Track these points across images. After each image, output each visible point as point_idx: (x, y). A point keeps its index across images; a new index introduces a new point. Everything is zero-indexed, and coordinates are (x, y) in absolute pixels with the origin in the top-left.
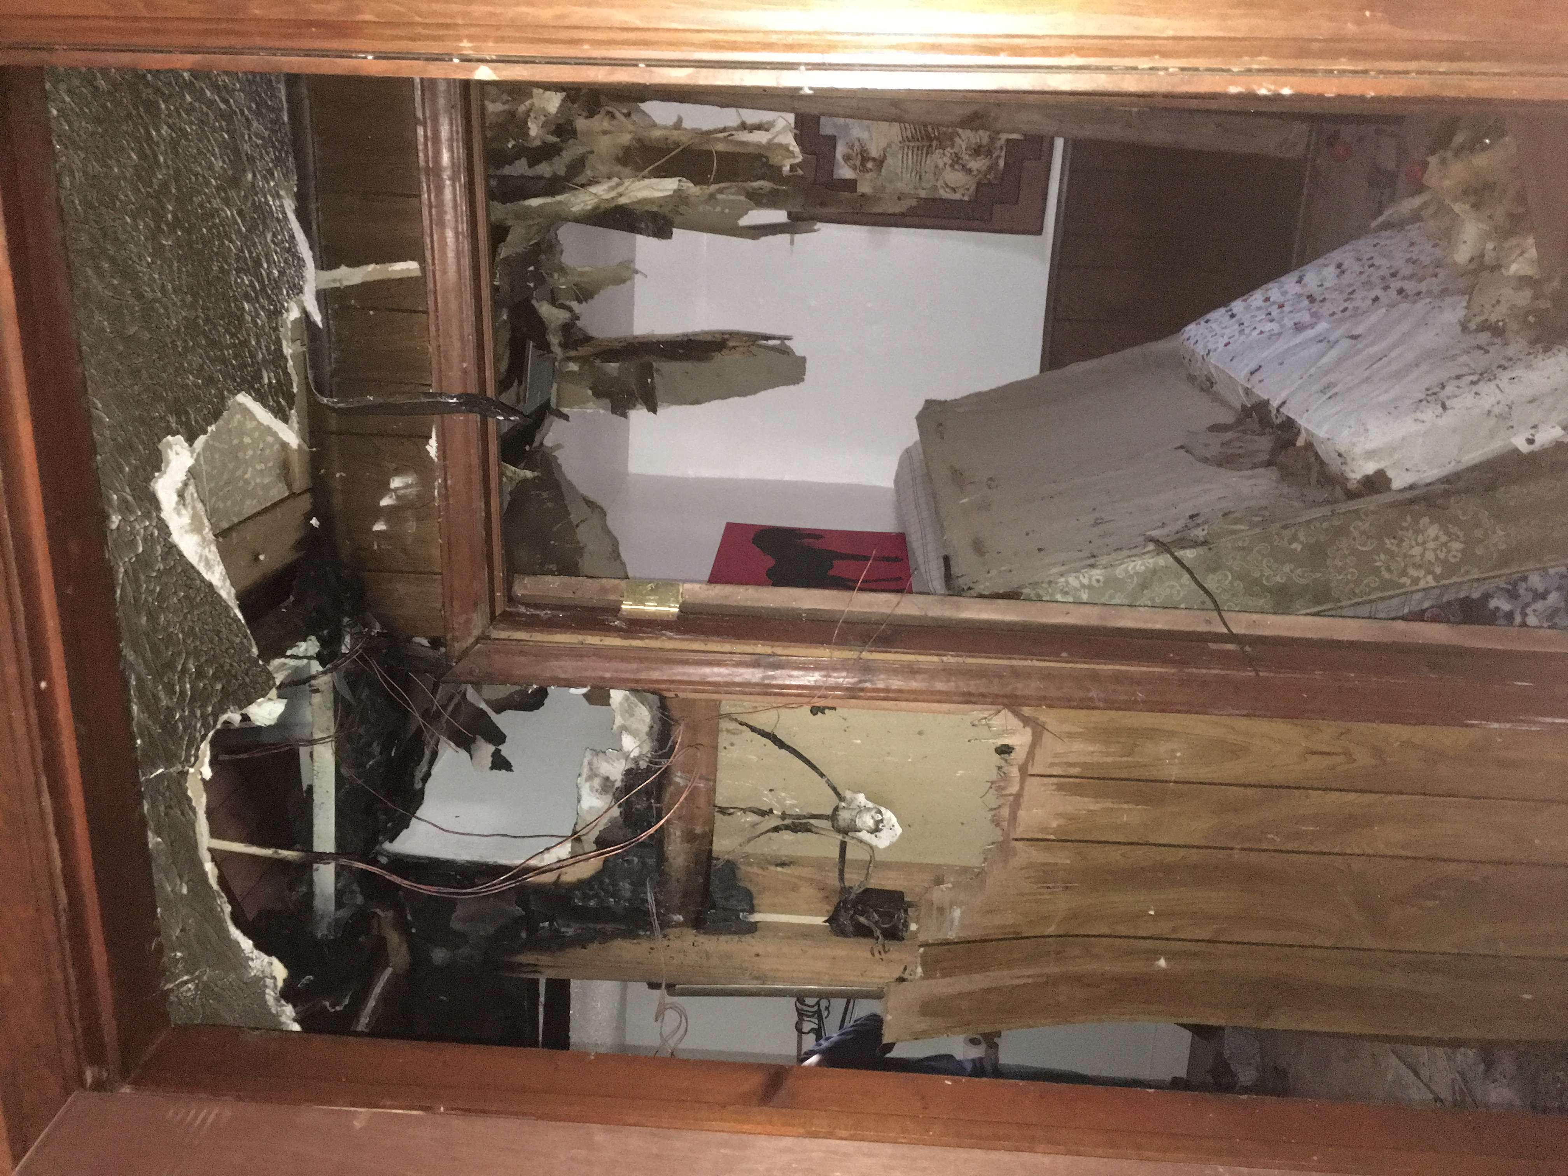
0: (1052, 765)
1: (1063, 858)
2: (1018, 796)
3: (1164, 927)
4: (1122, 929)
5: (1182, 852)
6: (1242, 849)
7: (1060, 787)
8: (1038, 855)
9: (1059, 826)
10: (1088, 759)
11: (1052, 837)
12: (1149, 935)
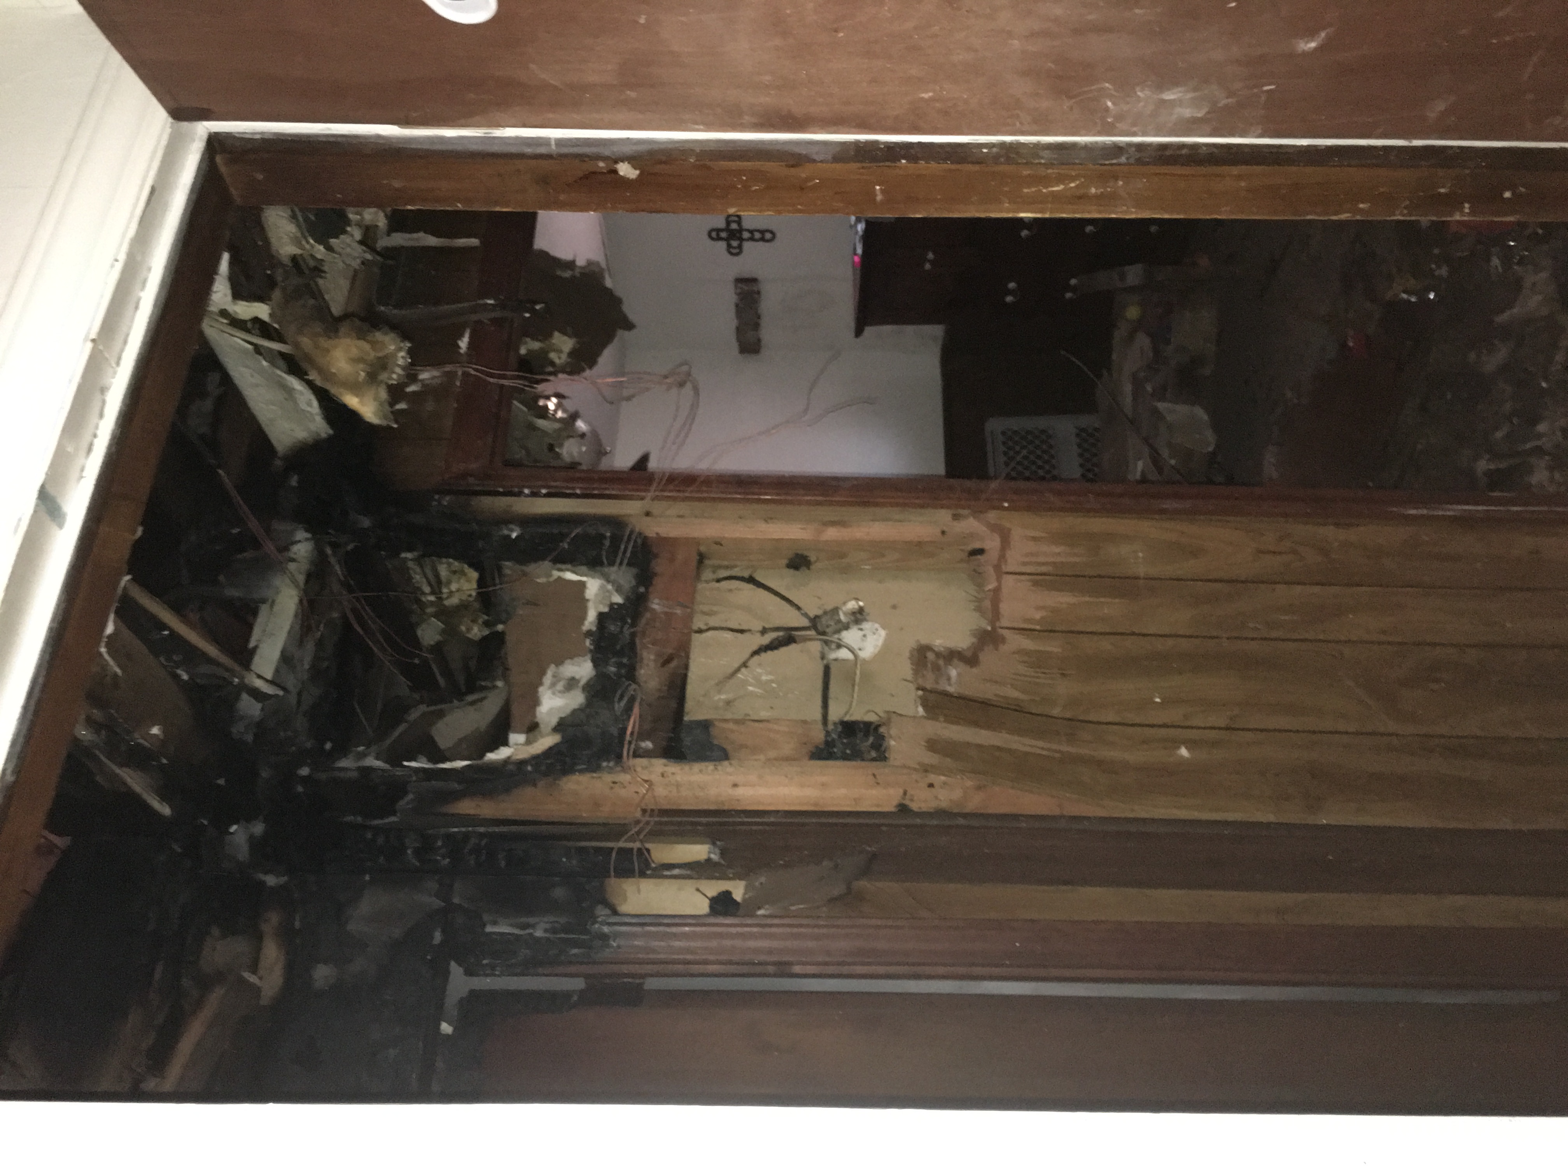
0: (1025, 564)
1: (1053, 647)
2: (997, 591)
3: (1174, 715)
4: (1132, 717)
5: (1170, 642)
6: (1228, 639)
7: (1036, 584)
8: (1028, 644)
9: (1042, 618)
10: (1059, 559)
11: (1038, 627)
12: (1161, 723)
